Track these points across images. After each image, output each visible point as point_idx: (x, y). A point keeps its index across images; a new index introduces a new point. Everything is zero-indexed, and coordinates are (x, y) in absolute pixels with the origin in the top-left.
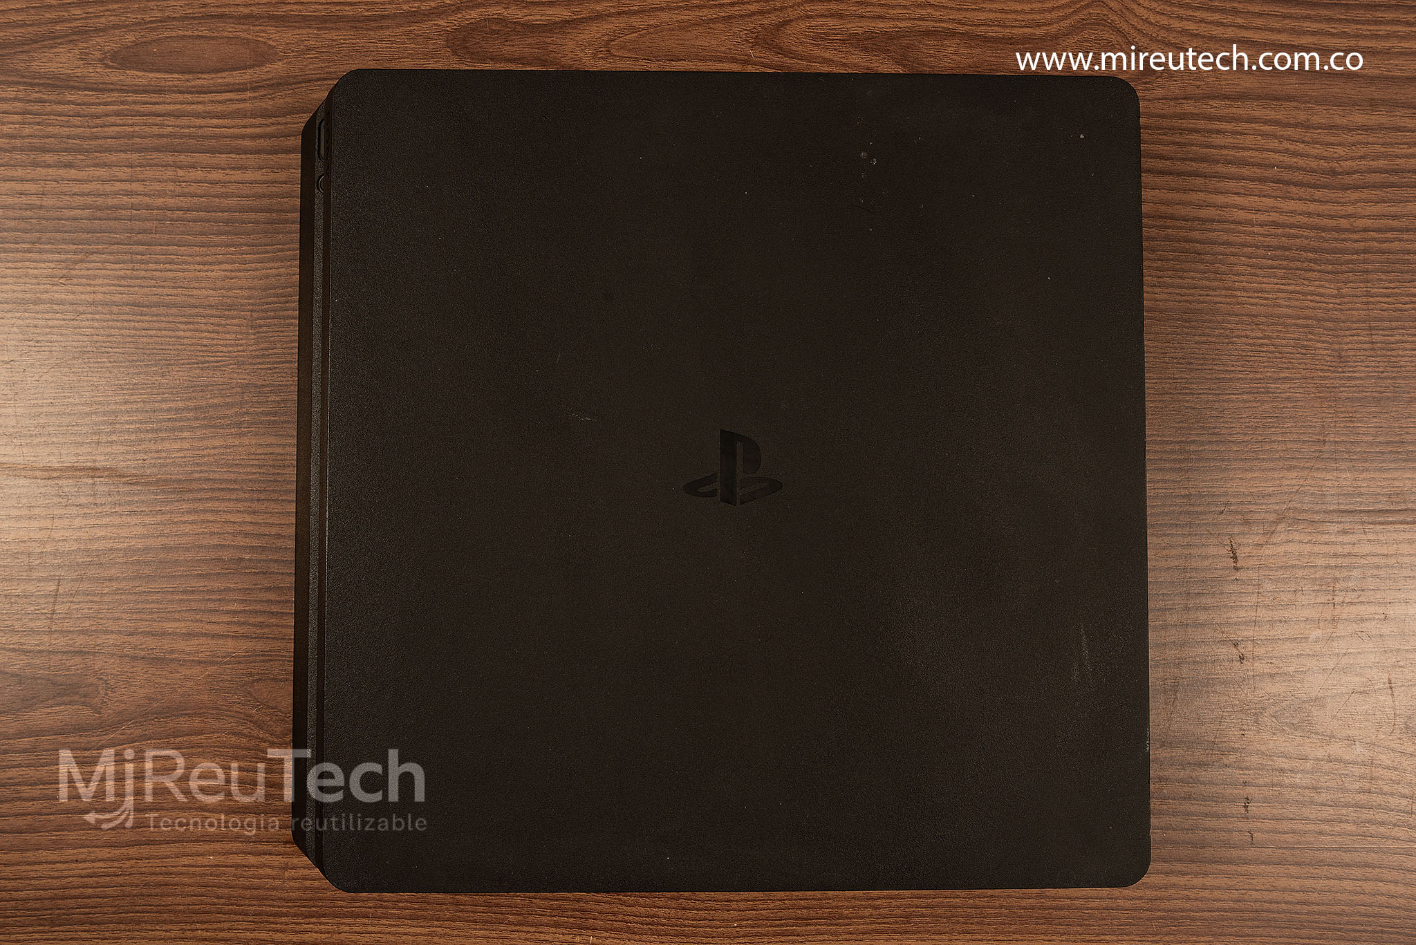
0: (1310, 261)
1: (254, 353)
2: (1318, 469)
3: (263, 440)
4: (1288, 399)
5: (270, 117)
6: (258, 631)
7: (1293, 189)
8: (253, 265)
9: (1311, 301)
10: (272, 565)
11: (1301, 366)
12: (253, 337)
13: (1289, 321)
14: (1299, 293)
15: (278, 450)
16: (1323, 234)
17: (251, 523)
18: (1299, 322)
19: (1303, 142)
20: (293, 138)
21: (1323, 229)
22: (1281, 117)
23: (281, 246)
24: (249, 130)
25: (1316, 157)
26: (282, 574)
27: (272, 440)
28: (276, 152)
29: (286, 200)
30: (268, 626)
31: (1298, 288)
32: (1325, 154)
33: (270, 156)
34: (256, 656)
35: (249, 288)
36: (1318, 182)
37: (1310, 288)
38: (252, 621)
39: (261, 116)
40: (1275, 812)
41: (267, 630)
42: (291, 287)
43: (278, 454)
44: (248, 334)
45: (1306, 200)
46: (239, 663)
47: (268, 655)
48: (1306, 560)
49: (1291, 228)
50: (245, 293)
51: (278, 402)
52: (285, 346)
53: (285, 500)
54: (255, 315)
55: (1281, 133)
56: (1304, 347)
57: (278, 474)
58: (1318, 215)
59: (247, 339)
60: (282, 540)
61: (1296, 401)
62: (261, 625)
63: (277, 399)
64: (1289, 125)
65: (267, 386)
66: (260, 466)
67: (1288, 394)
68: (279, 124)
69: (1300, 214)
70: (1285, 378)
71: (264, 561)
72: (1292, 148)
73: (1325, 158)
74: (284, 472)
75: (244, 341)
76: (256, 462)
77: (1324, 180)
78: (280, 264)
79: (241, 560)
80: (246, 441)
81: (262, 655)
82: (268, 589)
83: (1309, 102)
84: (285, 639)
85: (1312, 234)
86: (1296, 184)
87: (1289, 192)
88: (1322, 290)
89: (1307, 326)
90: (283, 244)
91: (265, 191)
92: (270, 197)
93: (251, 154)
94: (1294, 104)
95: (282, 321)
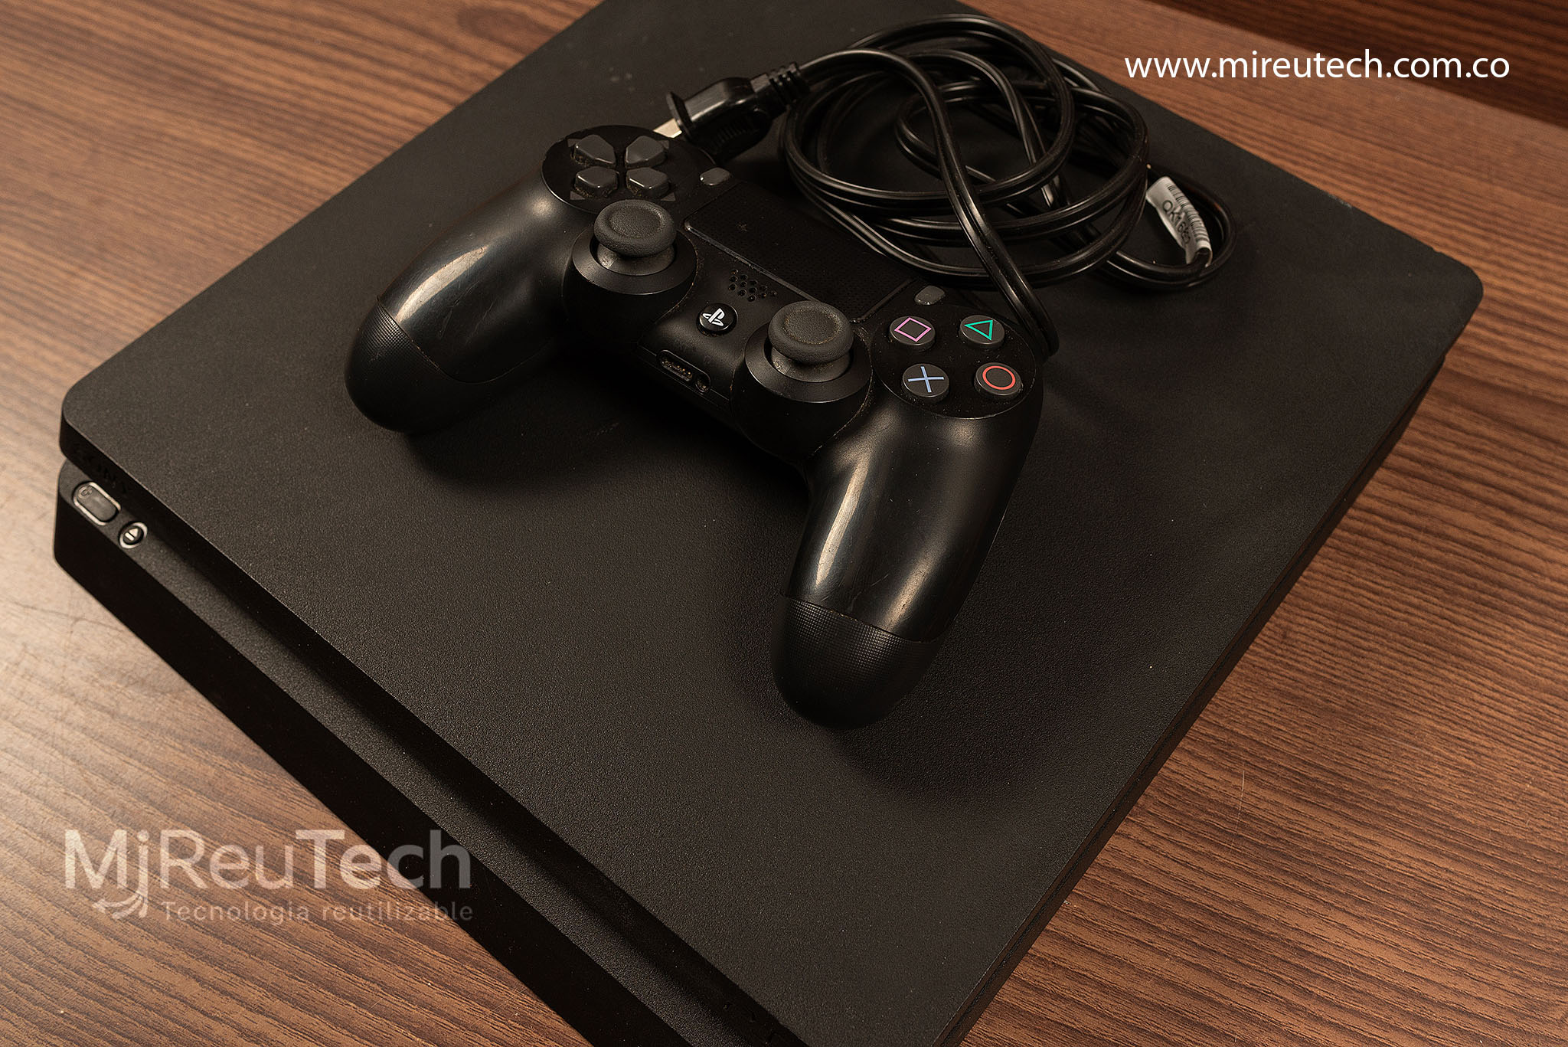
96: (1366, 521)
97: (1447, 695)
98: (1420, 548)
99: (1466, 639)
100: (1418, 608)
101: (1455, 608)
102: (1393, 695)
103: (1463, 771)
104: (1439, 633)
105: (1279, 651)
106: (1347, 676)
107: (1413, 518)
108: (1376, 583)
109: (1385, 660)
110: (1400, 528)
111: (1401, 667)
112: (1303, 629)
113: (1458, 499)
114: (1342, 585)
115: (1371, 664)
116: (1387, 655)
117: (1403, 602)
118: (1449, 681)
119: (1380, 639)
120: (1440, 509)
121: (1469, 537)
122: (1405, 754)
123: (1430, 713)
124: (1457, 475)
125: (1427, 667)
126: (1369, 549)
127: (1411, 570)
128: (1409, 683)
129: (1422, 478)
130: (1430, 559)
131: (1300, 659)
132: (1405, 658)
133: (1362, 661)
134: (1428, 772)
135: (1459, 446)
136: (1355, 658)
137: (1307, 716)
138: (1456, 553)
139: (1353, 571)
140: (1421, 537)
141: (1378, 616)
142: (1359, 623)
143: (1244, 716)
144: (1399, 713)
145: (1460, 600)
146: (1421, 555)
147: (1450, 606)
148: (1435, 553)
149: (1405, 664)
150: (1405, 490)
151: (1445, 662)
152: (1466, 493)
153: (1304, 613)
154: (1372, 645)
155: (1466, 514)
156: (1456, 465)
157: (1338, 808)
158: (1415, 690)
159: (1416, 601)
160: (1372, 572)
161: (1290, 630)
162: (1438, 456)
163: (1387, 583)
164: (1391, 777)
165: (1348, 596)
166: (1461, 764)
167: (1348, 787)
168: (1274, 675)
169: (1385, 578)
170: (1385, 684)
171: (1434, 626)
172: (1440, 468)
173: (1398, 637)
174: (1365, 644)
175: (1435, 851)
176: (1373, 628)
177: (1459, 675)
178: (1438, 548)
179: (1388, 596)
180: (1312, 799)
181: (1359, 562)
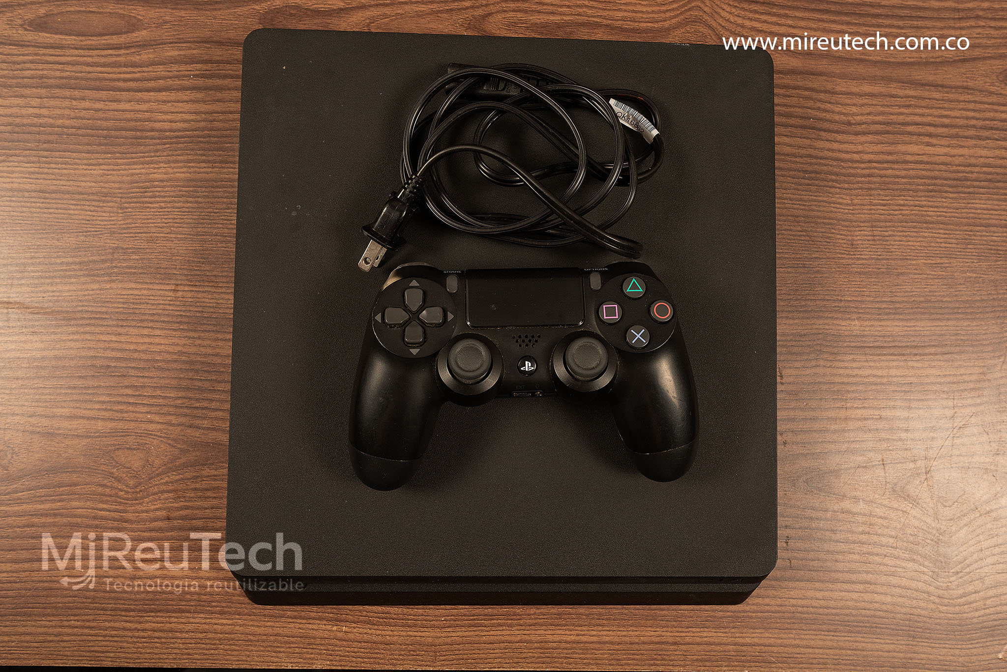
0: (833, 181)
1: (121, 226)
2: (837, 318)
3: (127, 285)
4: (818, 272)
5: (137, 67)
6: (119, 416)
7: (823, 133)
8: (123, 167)
9: (834, 207)
10: (130, 371)
11: (827, 250)
12: (121, 215)
13: (819, 221)
14: (826, 202)
15: (136, 292)
16: (842, 164)
17: (116, 341)
18: (825, 221)
19: (830, 103)
20: (153, 82)
21: (842, 160)
22: (815, 86)
23: (142, 154)
24: (122, 76)
25: (838, 113)
26: (137, 376)
27: (133, 285)
28: (140, 91)
29: (147, 123)
30: (127, 412)
31: (825, 199)
32: (844, 111)
33: (137, 93)
34: (118, 432)
35: (120, 182)
36: (839, 130)
37: (833, 199)
38: (116, 408)
39: (132, 66)
40: (806, 546)
41: (125, 415)
42: (148, 182)
43: (137, 295)
44: (118, 213)
45: (831, 141)
46: (106, 437)
47: (125, 432)
48: (828, 379)
49: (821, 159)
50: (117, 185)
51: (137, 260)
52: (143, 222)
53: (141, 327)
54: (123, 200)
55: (816, 97)
56: (829, 238)
57: (136, 308)
58: (839, 151)
59: (117, 216)
60: (138, 354)
61: (823, 274)
62: (121, 411)
63: (137, 257)
64: (821, 91)
65: (130, 248)
66: (123, 303)
67: (818, 269)
68: (144, 72)
69: (827, 150)
70: (816, 258)
71: (125, 367)
72: (822, 106)
73: (844, 114)
74: (140, 307)
75: (115, 218)
76: (121, 300)
77: (843, 128)
78: (141, 166)
79: (109, 367)
80: (114, 285)
81: (122, 432)
82: (127, 387)
83: (834, 77)
84: (137, 421)
85: (835, 164)
86: (825, 130)
87: (820, 136)
88: (841, 200)
89: (831, 224)
90: (144, 153)
91: (133, 116)
92: (136, 121)
93: (123, 91)
94: (825, 78)
95: (142, 205)
96: (870, 168)
97: (927, 245)
98: (898, 173)
99: (928, 213)
100: (903, 205)
101: (920, 199)
102: (905, 254)
103: (941, 278)
104: (916, 215)
105: (852, 253)
106: (884, 253)
107: (890, 158)
108: (883, 200)
109: (897, 238)
110: (885, 165)
111: (904, 239)
112: (859, 237)
113: (906, 138)
114: (869, 207)
115: (892, 243)
116: (897, 235)
117: (897, 205)
118: (926, 237)
119: (893, 228)
120: (901, 148)
121: (916, 158)
122: (916, 280)
123: (922, 256)
124: (903, 124)
125: (915, 234)
126: (875, 183)
127: (896, 187)
128: (910, 246)
129: (888, 133)
130: (903, 177)
131: (862, 253)
132: (905, 234)
133: (888, 243)
134: (928, 285)
135: (900, 106)
136: (885, 243)
137: (873, 280)
138: (913, 169)
139: (872, 198)
140: (896, 166)
141: (888, 217)
142: (882, 224)
143: (848, 291)
144: (909, 262)
145: (920, 194)
146: (898, 177)
147: (917, 199)
148: (903, 173)
149: (906, 236)
150: (882, 143)
151: (922, 228)
152: (910, 134)
153: (857, 229)
154: (890, 233)
155: (912, 145)
156: (901, 118)
157: (897, 317)
158: (913, 248)
159: (902, 202)
160: (880, 195)
161: (854, 240)
162: (892, 117)
163: (887, 198)
164: (914, 293)
165: (873, 212)
166: (939, 275)
167: (898, 305)
168: (854, 266)
169: (886, 196)
170: (900, 251)
171: (913, 212)
172: (895, 123)
173: (899, 224)
174: (886, 234)
175: (939, 319)
176: (888, 224)
177: (929, 232)
178: (905, 170)
179: (889, 205)
180: (886, 317)
181: (873, 192)
